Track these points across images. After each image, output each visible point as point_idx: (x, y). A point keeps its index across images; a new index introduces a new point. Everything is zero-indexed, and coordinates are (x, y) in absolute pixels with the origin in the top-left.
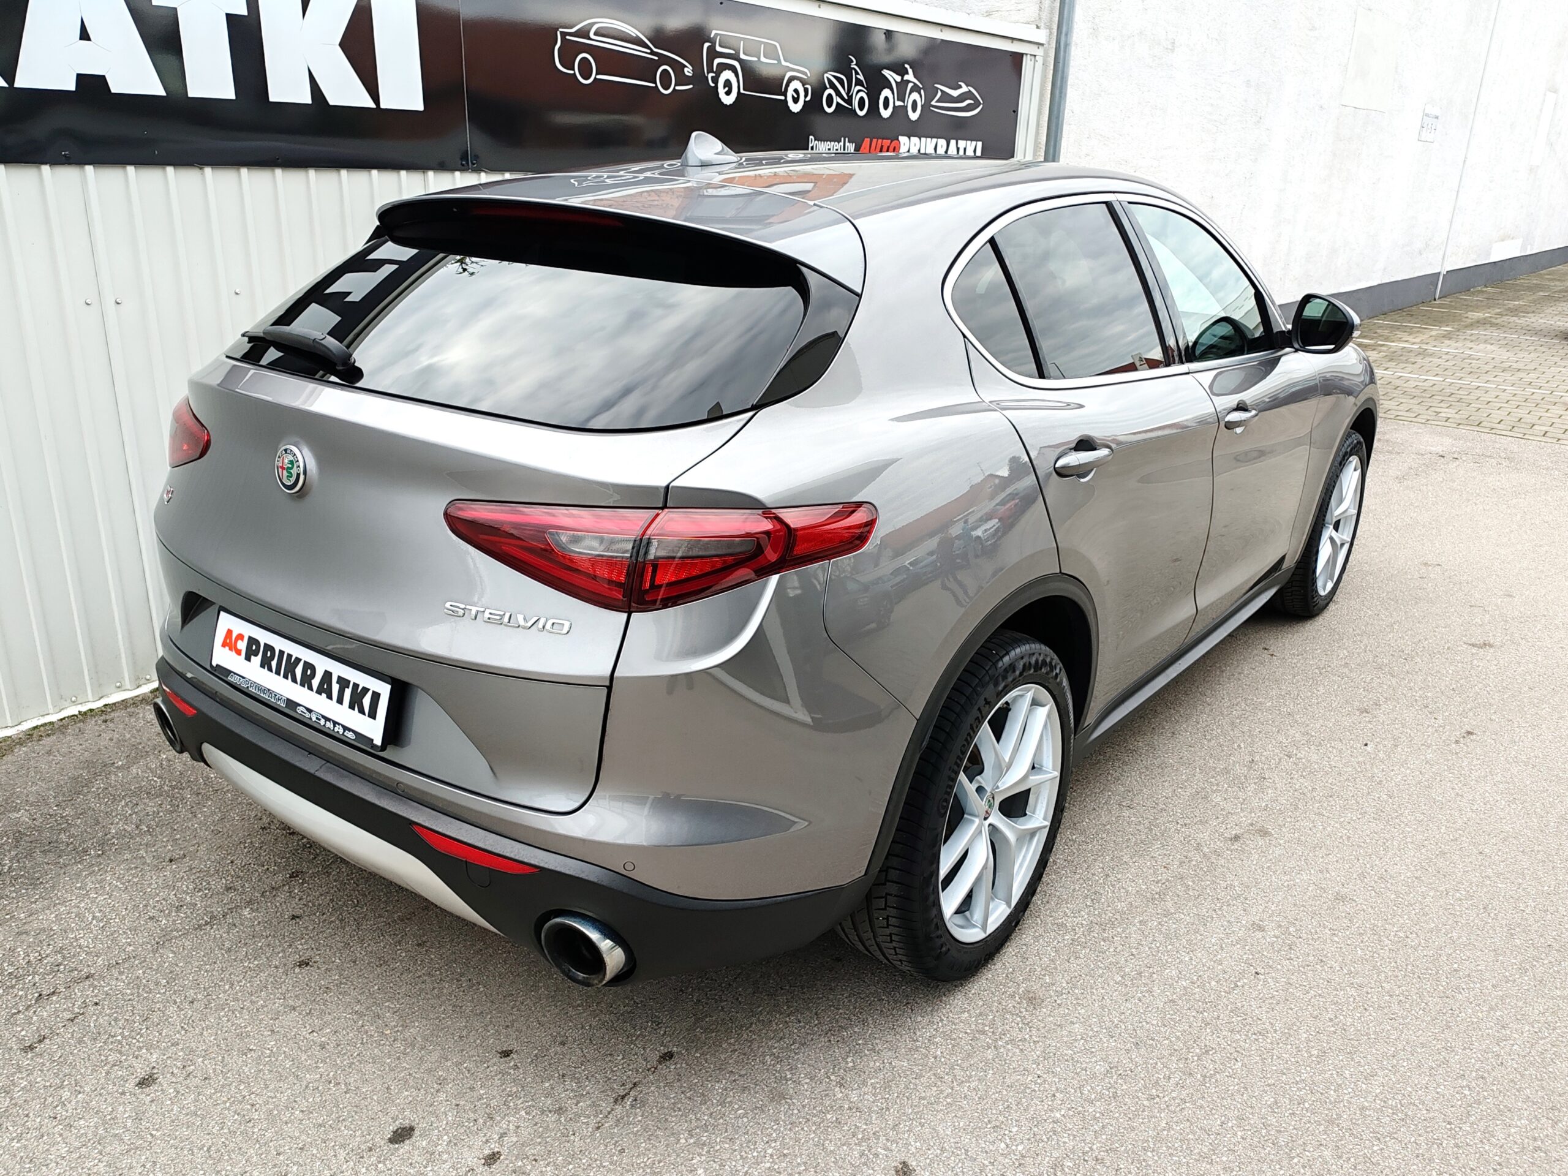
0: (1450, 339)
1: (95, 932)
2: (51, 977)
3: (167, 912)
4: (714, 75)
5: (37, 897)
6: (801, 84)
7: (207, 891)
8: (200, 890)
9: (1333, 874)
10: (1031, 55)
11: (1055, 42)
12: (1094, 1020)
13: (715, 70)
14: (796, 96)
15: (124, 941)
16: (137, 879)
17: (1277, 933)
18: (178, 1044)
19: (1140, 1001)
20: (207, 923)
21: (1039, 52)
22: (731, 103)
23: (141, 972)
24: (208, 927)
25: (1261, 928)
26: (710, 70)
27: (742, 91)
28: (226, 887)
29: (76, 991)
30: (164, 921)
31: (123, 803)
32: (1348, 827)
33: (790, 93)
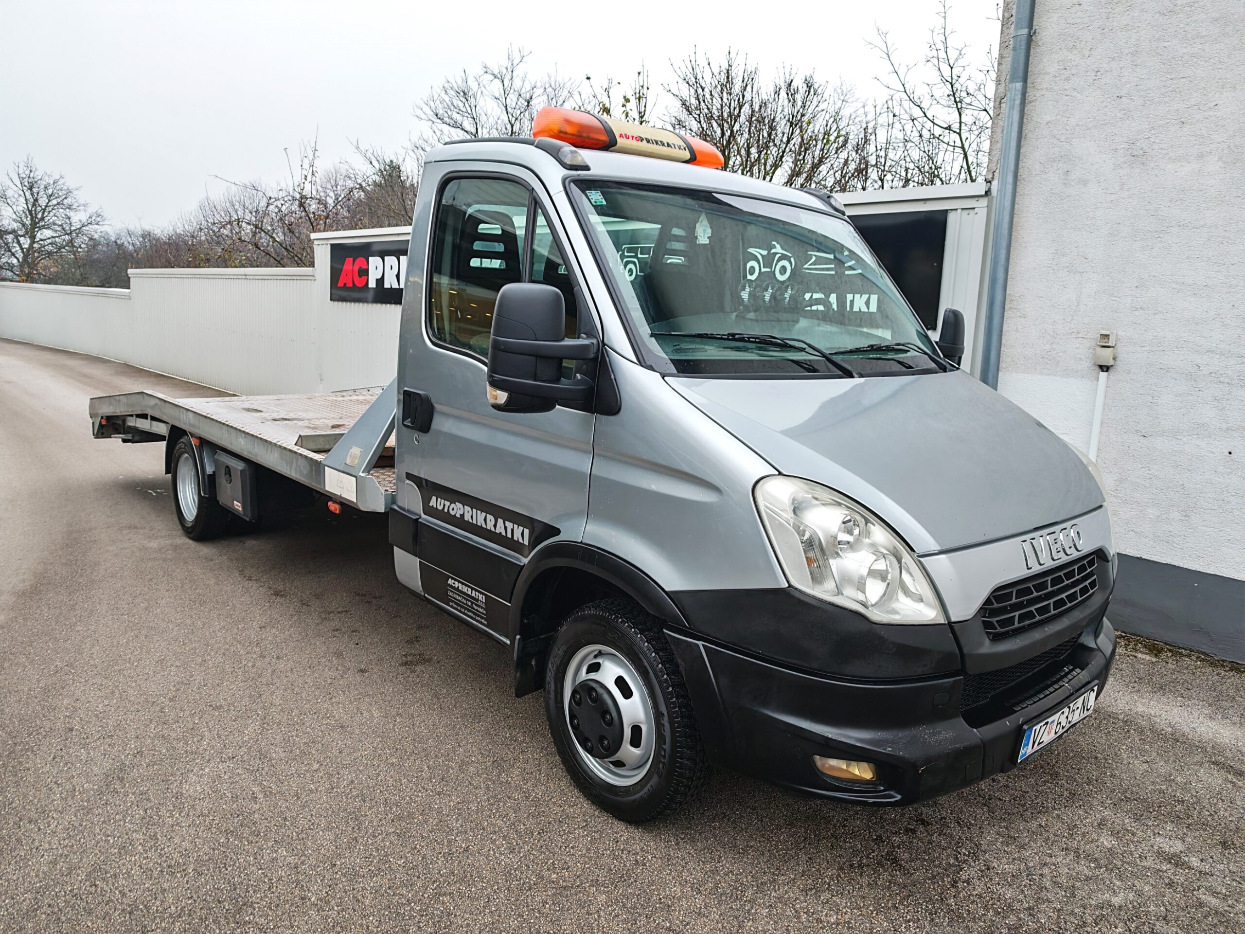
10: (962, 209)
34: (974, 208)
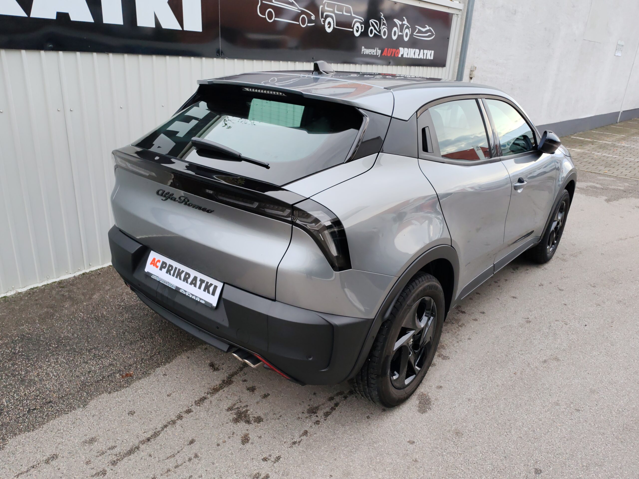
0: (624, 140)
1: (53, 382)
2: (34, 401)
3: (84, 374)
4: (324, 19)
5: (29, 365)
6: (360, 24)
7: (101, 365)
8: (98, 364)
9: (589, 380)
10: (456, 14)
11: (466, 9)
12: (486, 444)
13: (324, 17)
14: (357, 29)
15: (65, 386)
16: (72, 358)
17: (565, 407)
18: (87, 435)
19: (506, 436)
20: (101, 380)
21: (460, 13)
22: (330, 31)
23: (72, 401)
24: (101, 382)
25: (558, 404)
26: (322, 17)
27: (335, 27)
28: (109, 363)
29: (45, 408)
30: (83, 378)
31: (67, 324)
32: (594, 358)
33: (355, 28)
34: (458, 15)
